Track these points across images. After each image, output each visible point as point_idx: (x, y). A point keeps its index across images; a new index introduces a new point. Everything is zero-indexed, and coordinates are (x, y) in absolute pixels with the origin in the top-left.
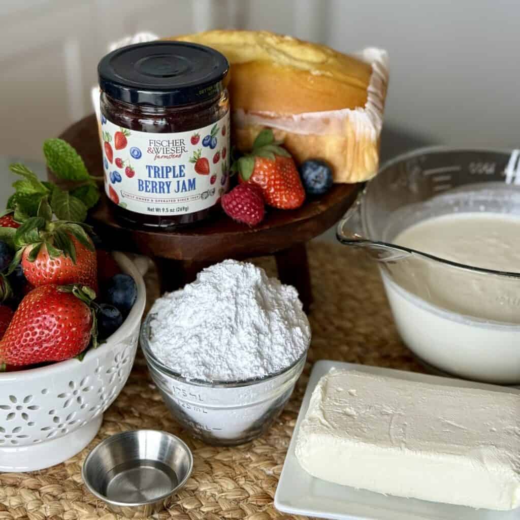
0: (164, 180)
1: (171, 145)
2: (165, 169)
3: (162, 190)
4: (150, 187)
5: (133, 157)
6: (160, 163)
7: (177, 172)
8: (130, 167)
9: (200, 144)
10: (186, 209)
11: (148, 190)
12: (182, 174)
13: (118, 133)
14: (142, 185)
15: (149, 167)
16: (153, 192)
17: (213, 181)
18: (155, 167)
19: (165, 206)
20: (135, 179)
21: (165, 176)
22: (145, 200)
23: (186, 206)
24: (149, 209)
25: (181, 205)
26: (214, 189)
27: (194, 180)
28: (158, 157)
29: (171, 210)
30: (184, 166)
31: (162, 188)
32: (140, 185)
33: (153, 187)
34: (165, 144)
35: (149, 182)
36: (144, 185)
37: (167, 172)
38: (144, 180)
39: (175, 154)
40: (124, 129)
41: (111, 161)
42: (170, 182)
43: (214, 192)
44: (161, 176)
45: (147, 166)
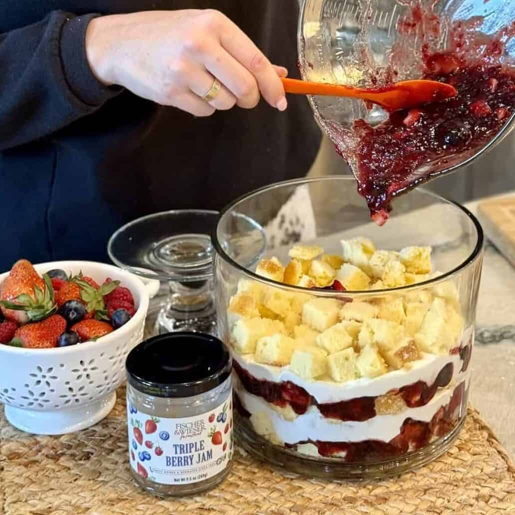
0: (188, 455)
1: (194, 426)
2: (189, 446)
5: (162, 439)
6: (184, 442)
8: (159, 447)
11: (175, 464)
12: (202, 447)
14: (169, 461)
15: (175, 446)
16: (179, 465)
18: (181, 445)
23: (205, 473)
24: (175, 480)
25: (201, 473)
26: (225, 455)
28: (184, 437)
29: (194, 479)
31: (187, 461)
33: (179, 462)
35: (176, 458)
38: (171, 456)
39: (197, 433)
42: (193, 456)
43: (225, 457)
44: (185, 451)
45: (174, 445)
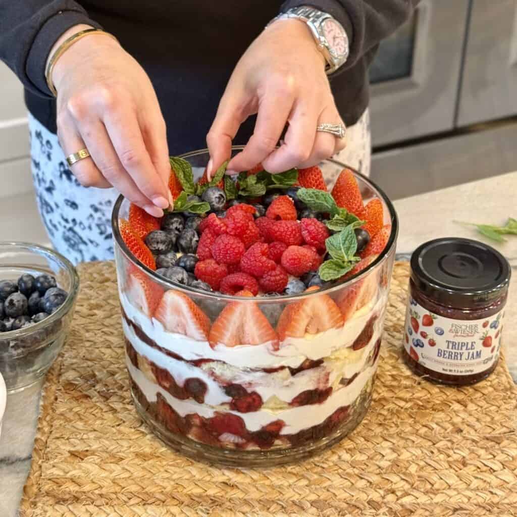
3: (456, 357)
4: (447, 355)
7: (469, 346)
9: (488, 328)
10: (471, 371)
13: (426, 316)
17: (492, 351)
19: (456, 369)
20: (435, 348)
21: (460, 348)
22: (442, 363)
27: (480, 351)
30: (475, 342)
32: (439, 353)
34: (463, 327)
36: (442, 354)
37: (462, 346)
40: (432, 314)
41: (416, 332)
